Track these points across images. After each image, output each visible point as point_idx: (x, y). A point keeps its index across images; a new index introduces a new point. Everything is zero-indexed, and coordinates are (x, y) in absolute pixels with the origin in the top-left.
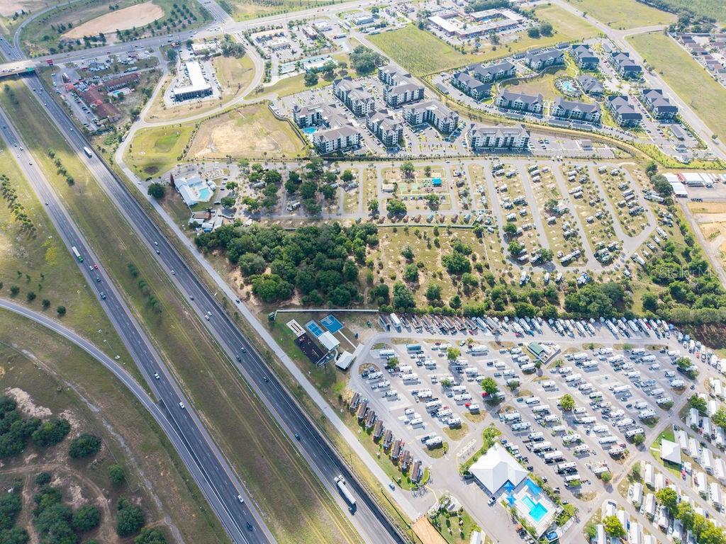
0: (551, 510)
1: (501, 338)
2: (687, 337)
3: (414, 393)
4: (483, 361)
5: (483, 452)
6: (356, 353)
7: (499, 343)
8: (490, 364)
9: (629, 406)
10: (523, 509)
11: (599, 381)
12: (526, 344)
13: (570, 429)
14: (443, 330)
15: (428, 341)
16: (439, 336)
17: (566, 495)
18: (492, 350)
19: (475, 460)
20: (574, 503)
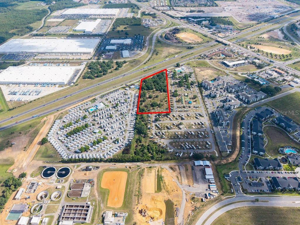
0: (91, 111)
1: (131, 111)
2: (127, 145)
3: (119, 97)
4: (125, 107)
5: (104, 104)
6: (129, 91)
7: (130, 110)
8: (124, 108)
9: (109, 128)
10: (93, 108)
11: (117, 124)
12: (129, 114)
13: (106, 117)
14: (134, 102)
15: (131, 100)
16: (132, 101)
17: (93, 114)
18: (128, 109)
19: (103, 103)
20: (92, 115)
